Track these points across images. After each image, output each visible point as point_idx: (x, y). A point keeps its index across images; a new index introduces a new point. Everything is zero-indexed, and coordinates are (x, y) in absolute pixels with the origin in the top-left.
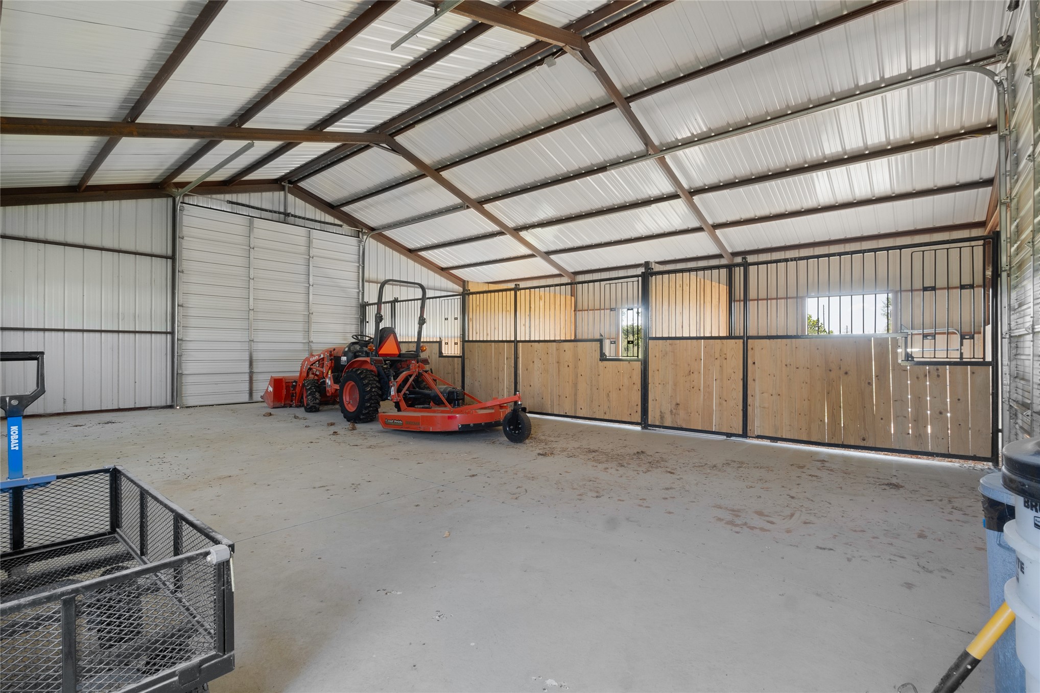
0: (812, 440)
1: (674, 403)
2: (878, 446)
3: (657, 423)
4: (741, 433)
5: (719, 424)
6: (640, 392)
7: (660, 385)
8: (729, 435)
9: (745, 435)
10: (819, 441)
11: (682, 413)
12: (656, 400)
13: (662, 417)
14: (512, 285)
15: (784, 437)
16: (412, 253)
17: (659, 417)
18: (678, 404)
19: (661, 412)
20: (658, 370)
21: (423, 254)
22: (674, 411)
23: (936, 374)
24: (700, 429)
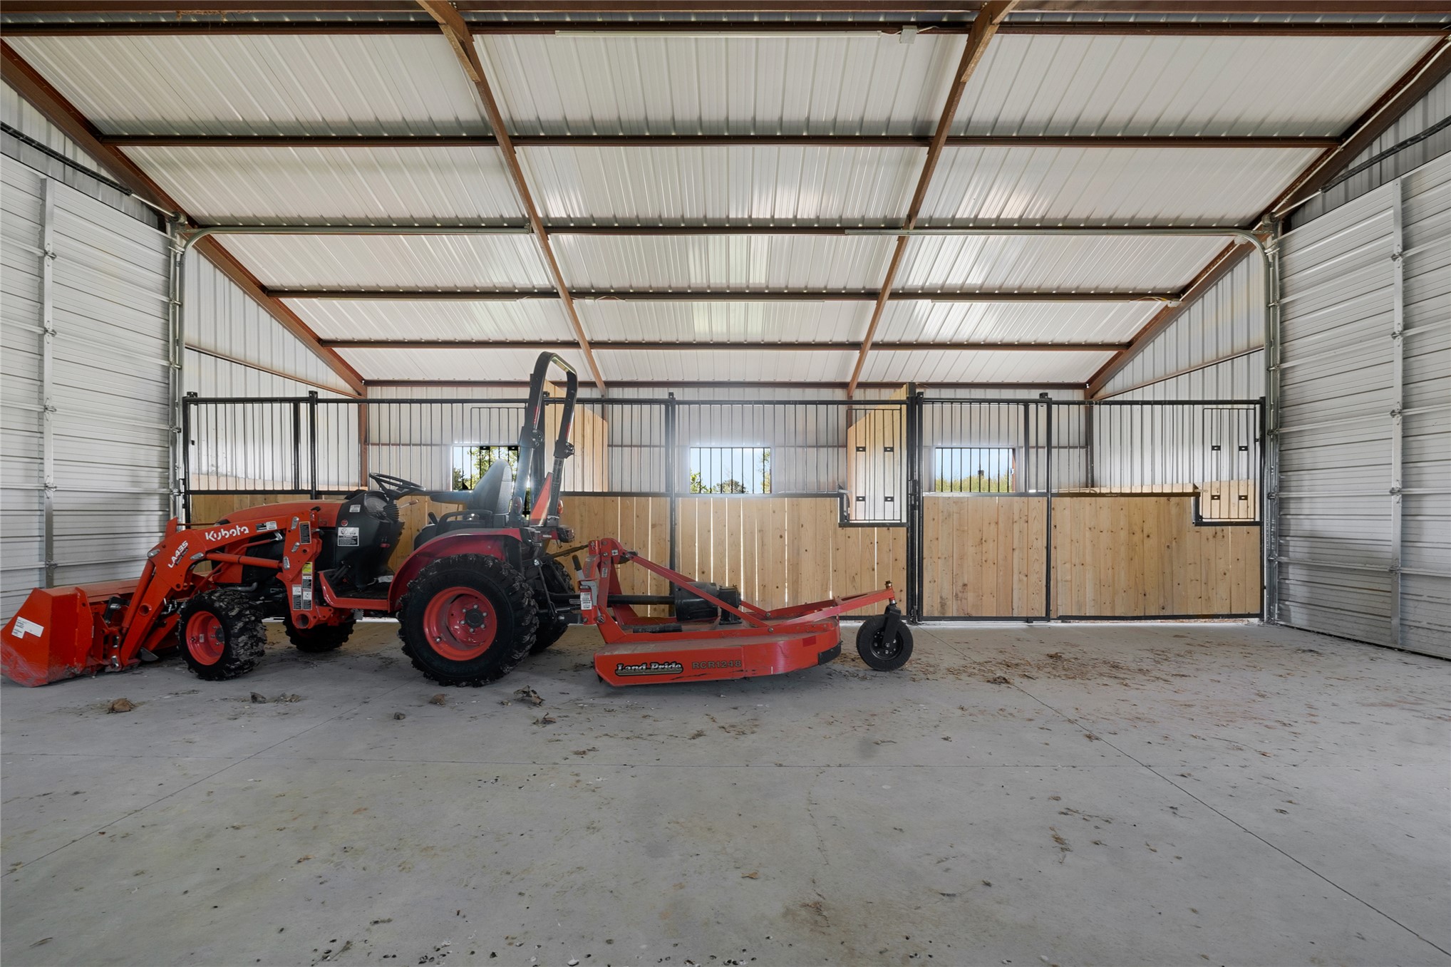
0: (1116, 615)
1: (960, 584)
2: (1176, 613)
3: (936, 614)
4: (1044, 615)
5: (1018, 607)
6: (906, 571)
7: (940, 560)
8: (1028, 620)
9: (1047, 618)
10: (1123, 615)
11: (971, 596)
12: (935, 581)
13: (943, 605)
14: (662, 393)
15: (1087, 615)
16: (270, 295)
17: (939, 606)
18: (965, 585)
19: (941, 597)
20: (937, 539)
21: (291, 303)
22: (960, 595)
23: (1222, 534)
24: (995, 616)
